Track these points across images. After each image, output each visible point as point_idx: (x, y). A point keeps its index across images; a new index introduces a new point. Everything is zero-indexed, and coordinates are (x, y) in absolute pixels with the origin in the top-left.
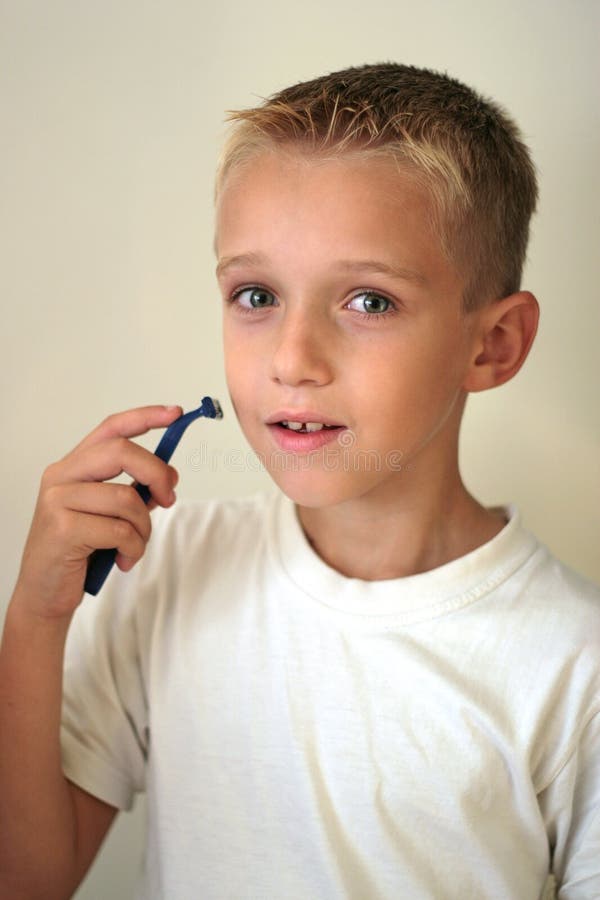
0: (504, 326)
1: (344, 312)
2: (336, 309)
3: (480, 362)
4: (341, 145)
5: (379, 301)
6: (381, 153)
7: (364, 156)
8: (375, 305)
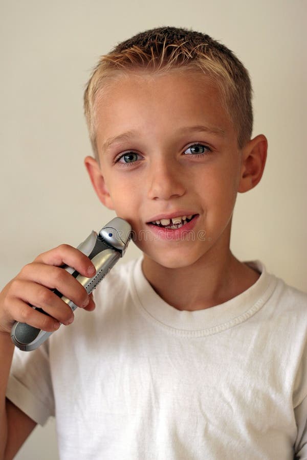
0: (252, 155)
1: (184, 156)
2: (179, 155)
3: (244, 176)
4: (169, 65)
5: (199, 147)
6: (190, 68)
7: (181, 70)
8: (197, 150)
